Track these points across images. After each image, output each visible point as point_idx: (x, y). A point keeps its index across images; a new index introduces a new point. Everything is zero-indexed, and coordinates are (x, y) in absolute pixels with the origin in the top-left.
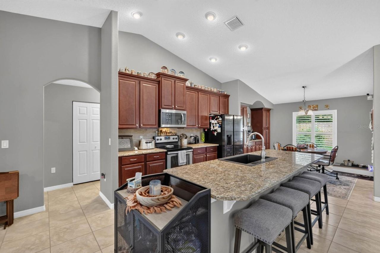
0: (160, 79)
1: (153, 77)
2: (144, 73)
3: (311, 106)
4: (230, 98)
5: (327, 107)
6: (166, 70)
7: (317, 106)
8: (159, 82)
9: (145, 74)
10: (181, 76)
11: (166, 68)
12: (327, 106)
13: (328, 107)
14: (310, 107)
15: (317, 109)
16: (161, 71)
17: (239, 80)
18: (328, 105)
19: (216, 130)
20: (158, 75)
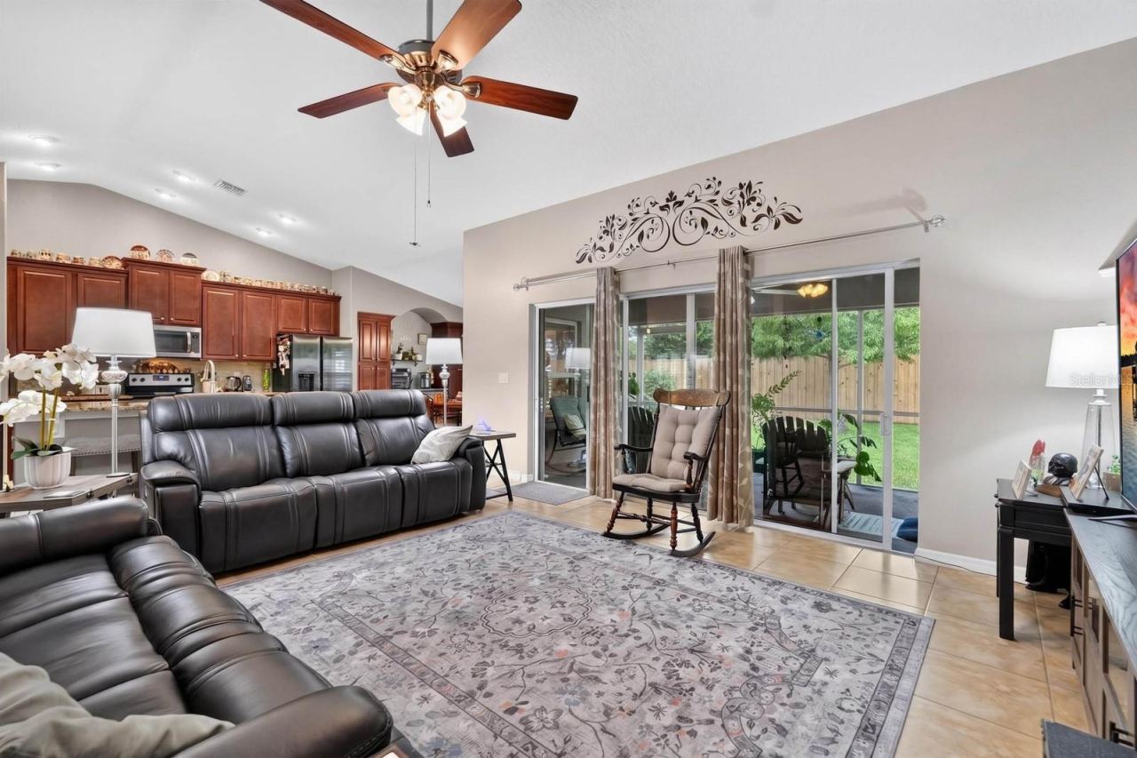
0: (129, 269)
1: (116, 265)
2: (91, 259)
4: (343, 304)
6: (146, 253)
8: (128, 274)
9: (92, 262)
10: (188, 262)
11: (146, 249)
16: (129, 254)
17: (353, 268)
19: (283, 366)
20: (126, 262)
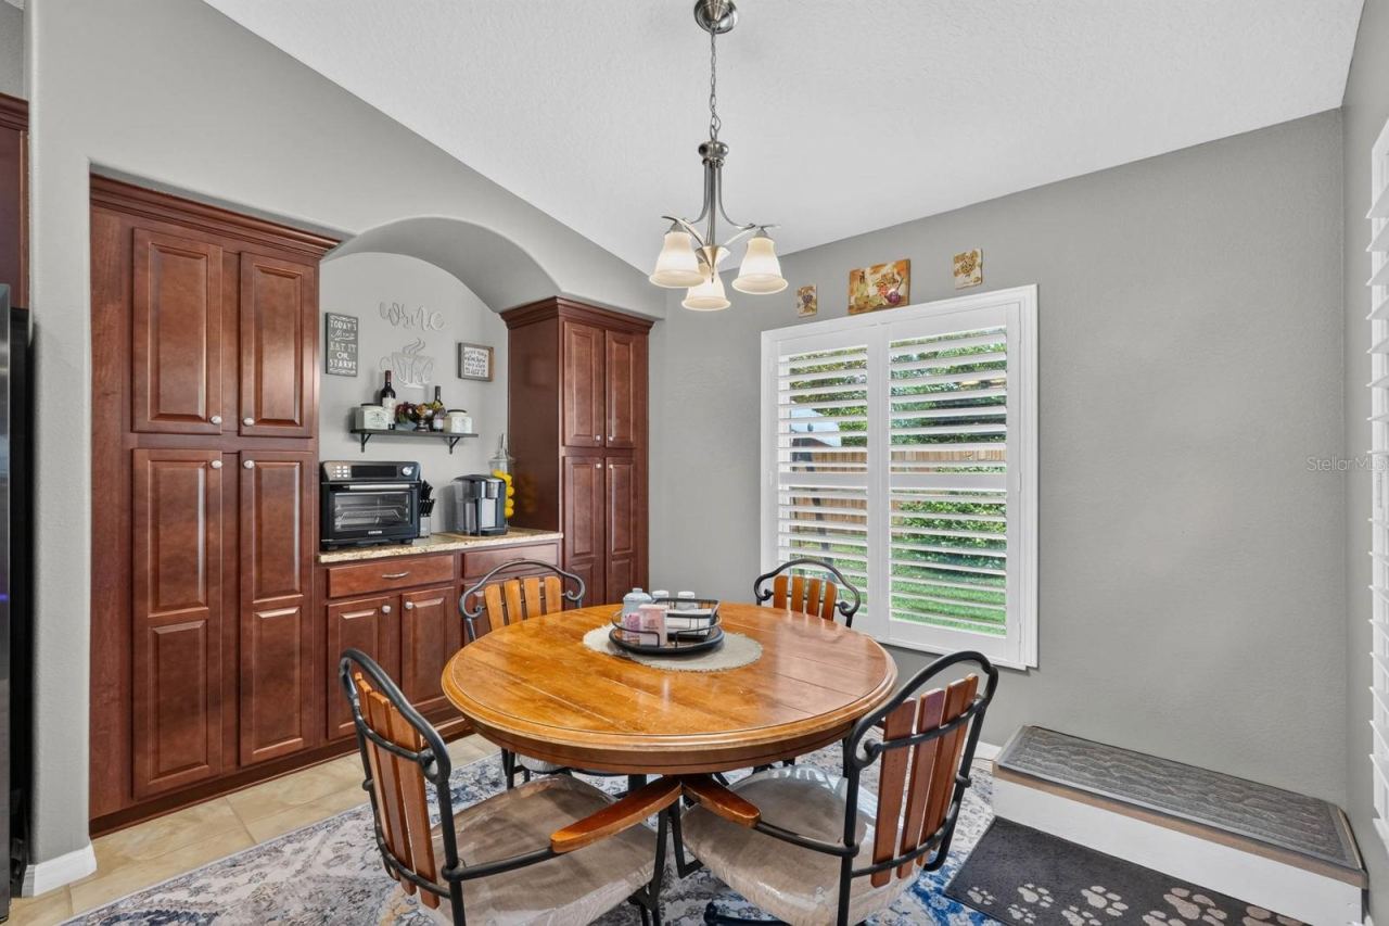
3: (868, 271)
5: (967, 270)
7: (906, 267)
12: (967, 264)
13: (976, 272)
14: (863, 278)
15: (901, 292)
18: (974, 255)
